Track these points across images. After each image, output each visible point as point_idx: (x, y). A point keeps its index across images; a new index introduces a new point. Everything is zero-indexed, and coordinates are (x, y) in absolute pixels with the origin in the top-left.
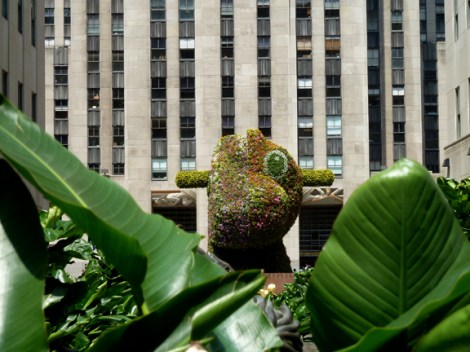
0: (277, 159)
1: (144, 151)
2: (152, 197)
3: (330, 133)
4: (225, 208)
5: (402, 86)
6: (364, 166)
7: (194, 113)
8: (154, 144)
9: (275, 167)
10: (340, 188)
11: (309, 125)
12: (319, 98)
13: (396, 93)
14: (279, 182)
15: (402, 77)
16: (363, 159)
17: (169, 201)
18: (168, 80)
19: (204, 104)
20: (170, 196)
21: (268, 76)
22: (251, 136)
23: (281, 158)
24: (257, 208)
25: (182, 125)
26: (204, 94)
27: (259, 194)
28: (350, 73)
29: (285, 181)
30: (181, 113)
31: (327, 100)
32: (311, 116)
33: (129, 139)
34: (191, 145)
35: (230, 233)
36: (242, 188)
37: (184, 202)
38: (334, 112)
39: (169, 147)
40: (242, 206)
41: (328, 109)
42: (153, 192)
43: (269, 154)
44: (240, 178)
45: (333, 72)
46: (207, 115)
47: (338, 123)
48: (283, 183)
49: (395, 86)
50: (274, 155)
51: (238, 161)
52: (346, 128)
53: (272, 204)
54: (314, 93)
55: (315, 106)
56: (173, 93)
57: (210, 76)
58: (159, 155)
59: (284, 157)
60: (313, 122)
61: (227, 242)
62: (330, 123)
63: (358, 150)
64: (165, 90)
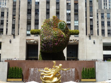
0: (62, 24)
1: (25, 28)
2: (26, 41)
3: (75, 25)
4: (45, 38)
5: (92, 16)
6: (84, 34)
7: (39, 19)
8: (27, 26)
9: (61, 27)
10: (78, 40)
11: (70, 22)
12: (72, 16)
13: (91, 18)
14: (63, 31)
15: (92, 14)
16: (84, 32)
17: (31, 42)
18: (32, 10)
19: (41, 16)
20: (31, 41)
21: (59, 9)
22: (54, 17)
23: (63, 24)
24: (56, 38)
25: (35, 22)
26: (41, 13)
27: (57, 33)
28: (81, 9)
29: (65, 31)
30: (35, 18)
31: (75, 16)
32: (70, 20)
33: (21, 25)
34: (37, 27)
35: (46, 47)
36: (50, 32)
37: (35, 42)
38: (76, 19)
39: (31, 27)
40: (50, 38)
41: (75, 18)
42: (26, 39)
43: (60, 22)
44: (50, 29)
45: (76, 9)
46: (42, 19)
47: (77, 22)
48: (64, 32)
49: (90, 16)
50: (61, 23)
51: (49, 24)
52: (80, 23)
53: (61, 37)
54: (71, 14)
55: (71, 18)
56: (33, 13)
57: (43, 9)
58: (29, 29)
59: (64, 24)
60: (71, 22)
61: (45, 50)
62: (75, 22)
63: (83, 29)
64: (31, 12)
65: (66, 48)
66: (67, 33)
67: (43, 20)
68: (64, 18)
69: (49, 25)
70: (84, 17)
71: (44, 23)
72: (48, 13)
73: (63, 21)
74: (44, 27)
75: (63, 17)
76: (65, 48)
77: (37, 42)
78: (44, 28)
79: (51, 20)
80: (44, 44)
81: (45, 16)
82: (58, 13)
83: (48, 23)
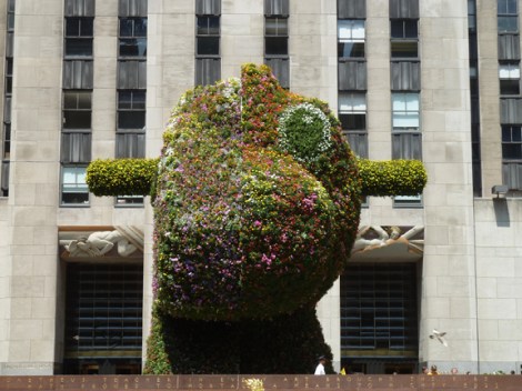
0: (308, 120)
1: (47, 152)
2: (59, 238)
3: (399, 123)
4: (187, 220)
5: (514, 63)
6: (462, 186)
7: (144, 83)
8: (66, 138)
9: (302, 137)
10: (418, 227)
11: (359, 108)
12: (379, 61)
13: (505, 73)
14: (311, 171)
15: (516, 47)
16: (461, 173)
17: (92, 246)
18: (96, 23)
19: (162, 64)
20: (94, 237)
21: (284, 18)
22: (250, 74)
23: (316, 118)
24: (263, 219)
25: (120, 106)
26: (163, 46)
27: (269, 185)
28: (435, 14)
29: (325, 169)
30: (119, 81)
31: (393, 63)
32: (362, 93)
33: (19, 128)
34: (136, 140)
35: (197, 281)
36: (226, 178)
37: (121, 249)
38: (408, 87)
39: (94, 144)
40: (226, 214)
41: (394, 79)
42: (61, 229)
43: (289, 111)
44: (223, 158)
45: (404, 12)
46: (168, 87)
47: (413, 105)
48: (321, 172)
49: (504, 63)
50: (301, 112)
51: (219, 124)
52: (428, 114)
53: (298, 211)
54: (370, 50)
55: (371, 74)
56: (105, 45)
57: (174, 15)
58: (76, 159)
59: (322, 116)
60: (366, 103)
61: (191, 300)
62: (399, 105)
63: (450, 155)
64: (90, 41)
65: (337, 283)
66: (339, 184)
67: (172, 90)
68: (317, 77)
69: (213, 130)
70: (457, 70)
71: (185, 111)
72: (208, 44)
73: (315, 102)
74: (180, 140)
75: (310, 74)
76: (329, 286)
77: (133, 249)
78: (182, 150)
79: (227, 95)
80: (184, 258)
81: (186, 68)
82: (276, 45)
83: (211, 116)
